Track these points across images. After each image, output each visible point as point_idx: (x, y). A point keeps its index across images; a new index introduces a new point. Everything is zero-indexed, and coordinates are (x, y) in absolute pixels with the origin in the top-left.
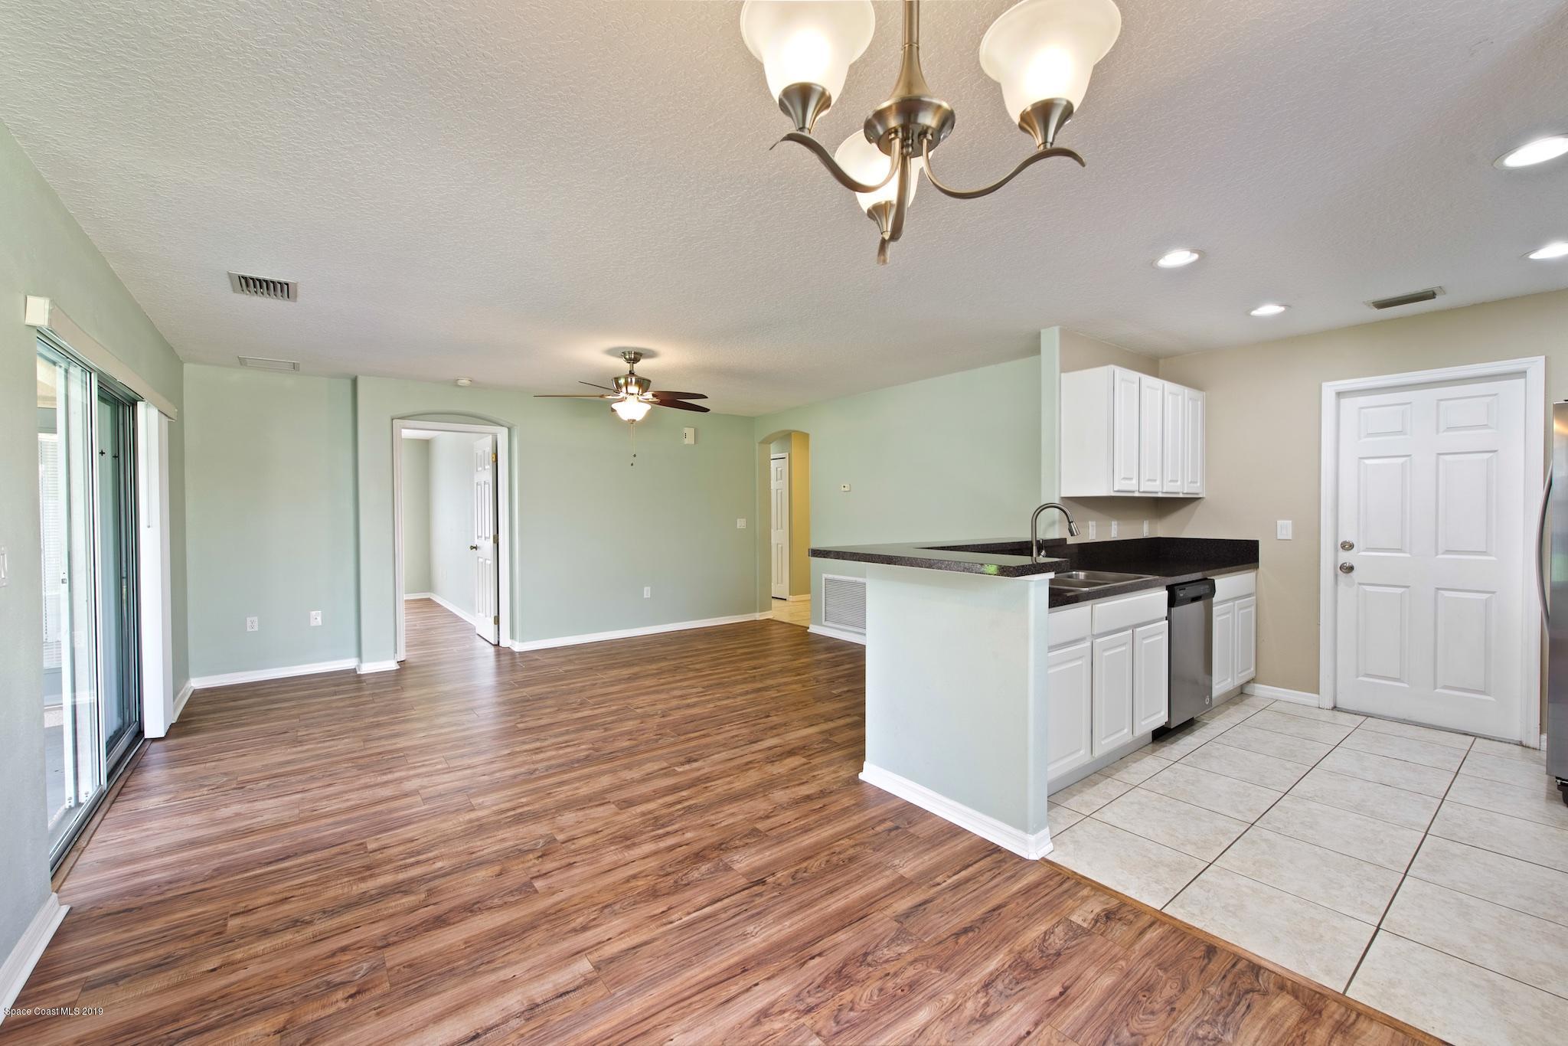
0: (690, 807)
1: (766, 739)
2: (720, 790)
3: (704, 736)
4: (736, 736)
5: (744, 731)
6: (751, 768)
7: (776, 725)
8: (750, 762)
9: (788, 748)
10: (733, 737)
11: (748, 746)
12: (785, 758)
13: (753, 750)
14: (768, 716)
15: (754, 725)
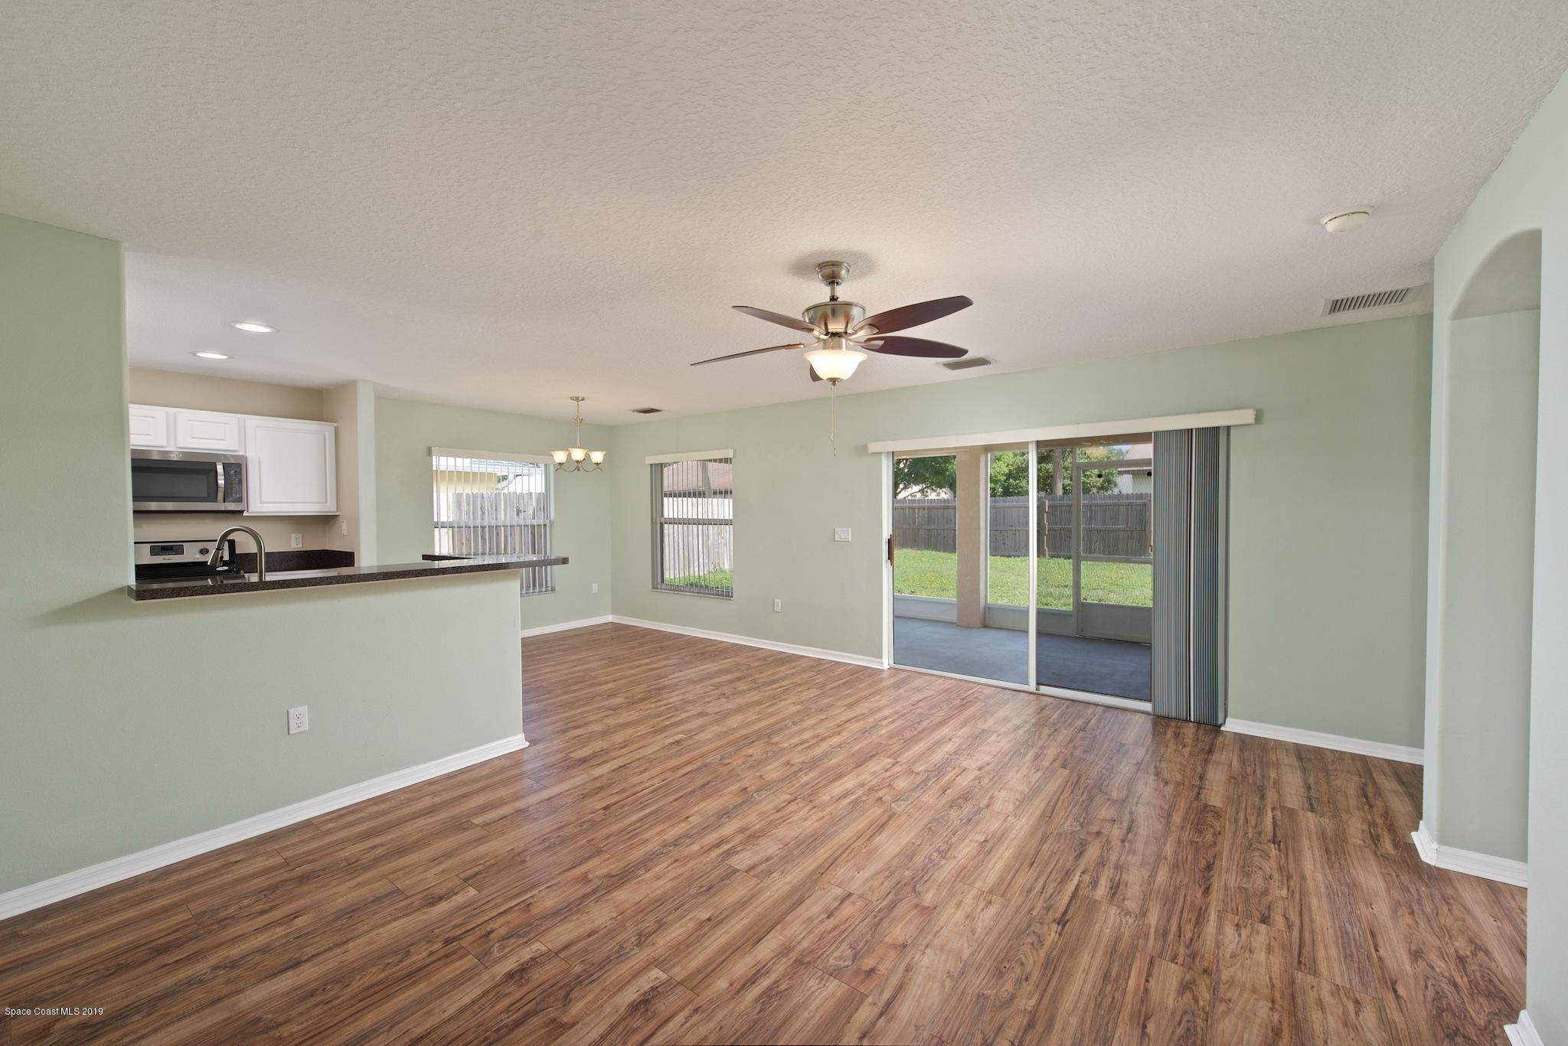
0: (660, 717)
1: (608, 773)
2: (642, 727)
3: (677, 768)
4: (642, 772)
5: (634, 780)
6: (621, 743)
7: (597, 793)
8: (622, 748)
9: (586, 765)
10: (645, 771)
11: (627, 762)
12: (590, 755)
13: (621, 759)
14: (606, 808)
15: (623, 790)
